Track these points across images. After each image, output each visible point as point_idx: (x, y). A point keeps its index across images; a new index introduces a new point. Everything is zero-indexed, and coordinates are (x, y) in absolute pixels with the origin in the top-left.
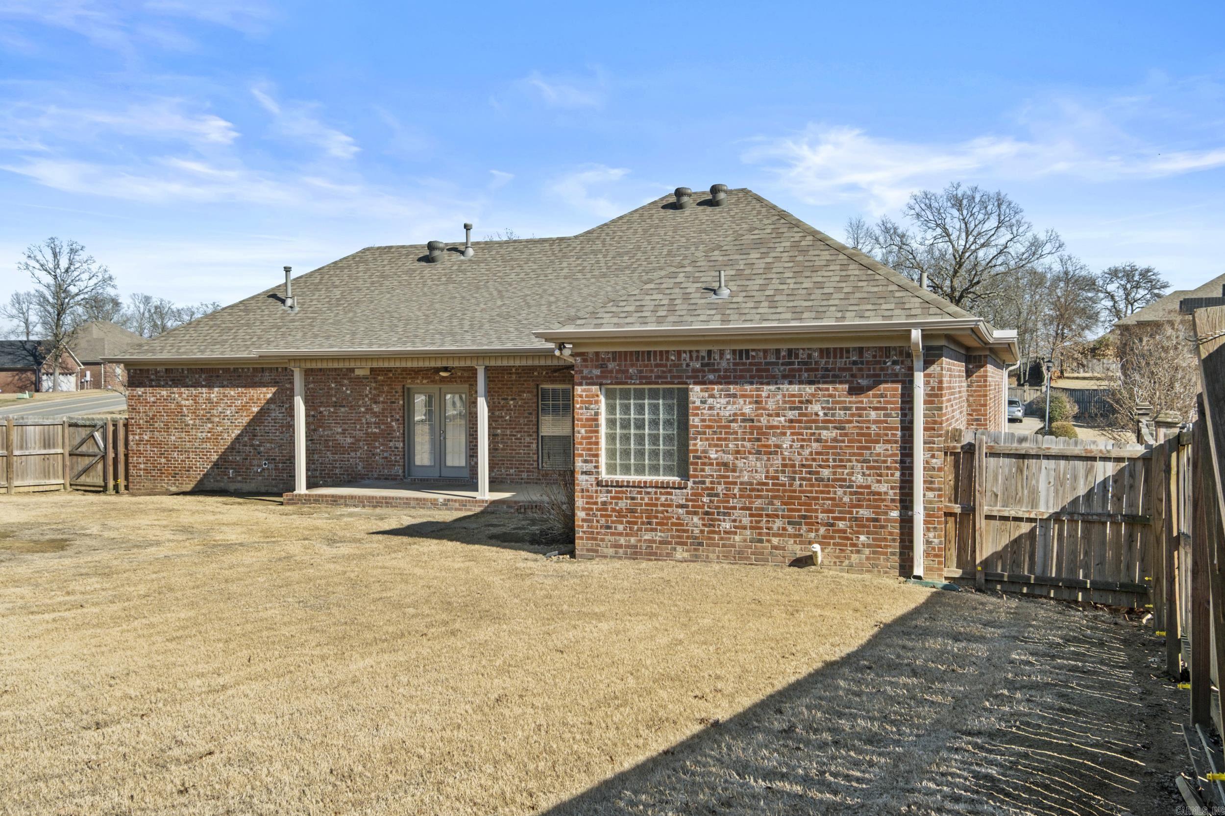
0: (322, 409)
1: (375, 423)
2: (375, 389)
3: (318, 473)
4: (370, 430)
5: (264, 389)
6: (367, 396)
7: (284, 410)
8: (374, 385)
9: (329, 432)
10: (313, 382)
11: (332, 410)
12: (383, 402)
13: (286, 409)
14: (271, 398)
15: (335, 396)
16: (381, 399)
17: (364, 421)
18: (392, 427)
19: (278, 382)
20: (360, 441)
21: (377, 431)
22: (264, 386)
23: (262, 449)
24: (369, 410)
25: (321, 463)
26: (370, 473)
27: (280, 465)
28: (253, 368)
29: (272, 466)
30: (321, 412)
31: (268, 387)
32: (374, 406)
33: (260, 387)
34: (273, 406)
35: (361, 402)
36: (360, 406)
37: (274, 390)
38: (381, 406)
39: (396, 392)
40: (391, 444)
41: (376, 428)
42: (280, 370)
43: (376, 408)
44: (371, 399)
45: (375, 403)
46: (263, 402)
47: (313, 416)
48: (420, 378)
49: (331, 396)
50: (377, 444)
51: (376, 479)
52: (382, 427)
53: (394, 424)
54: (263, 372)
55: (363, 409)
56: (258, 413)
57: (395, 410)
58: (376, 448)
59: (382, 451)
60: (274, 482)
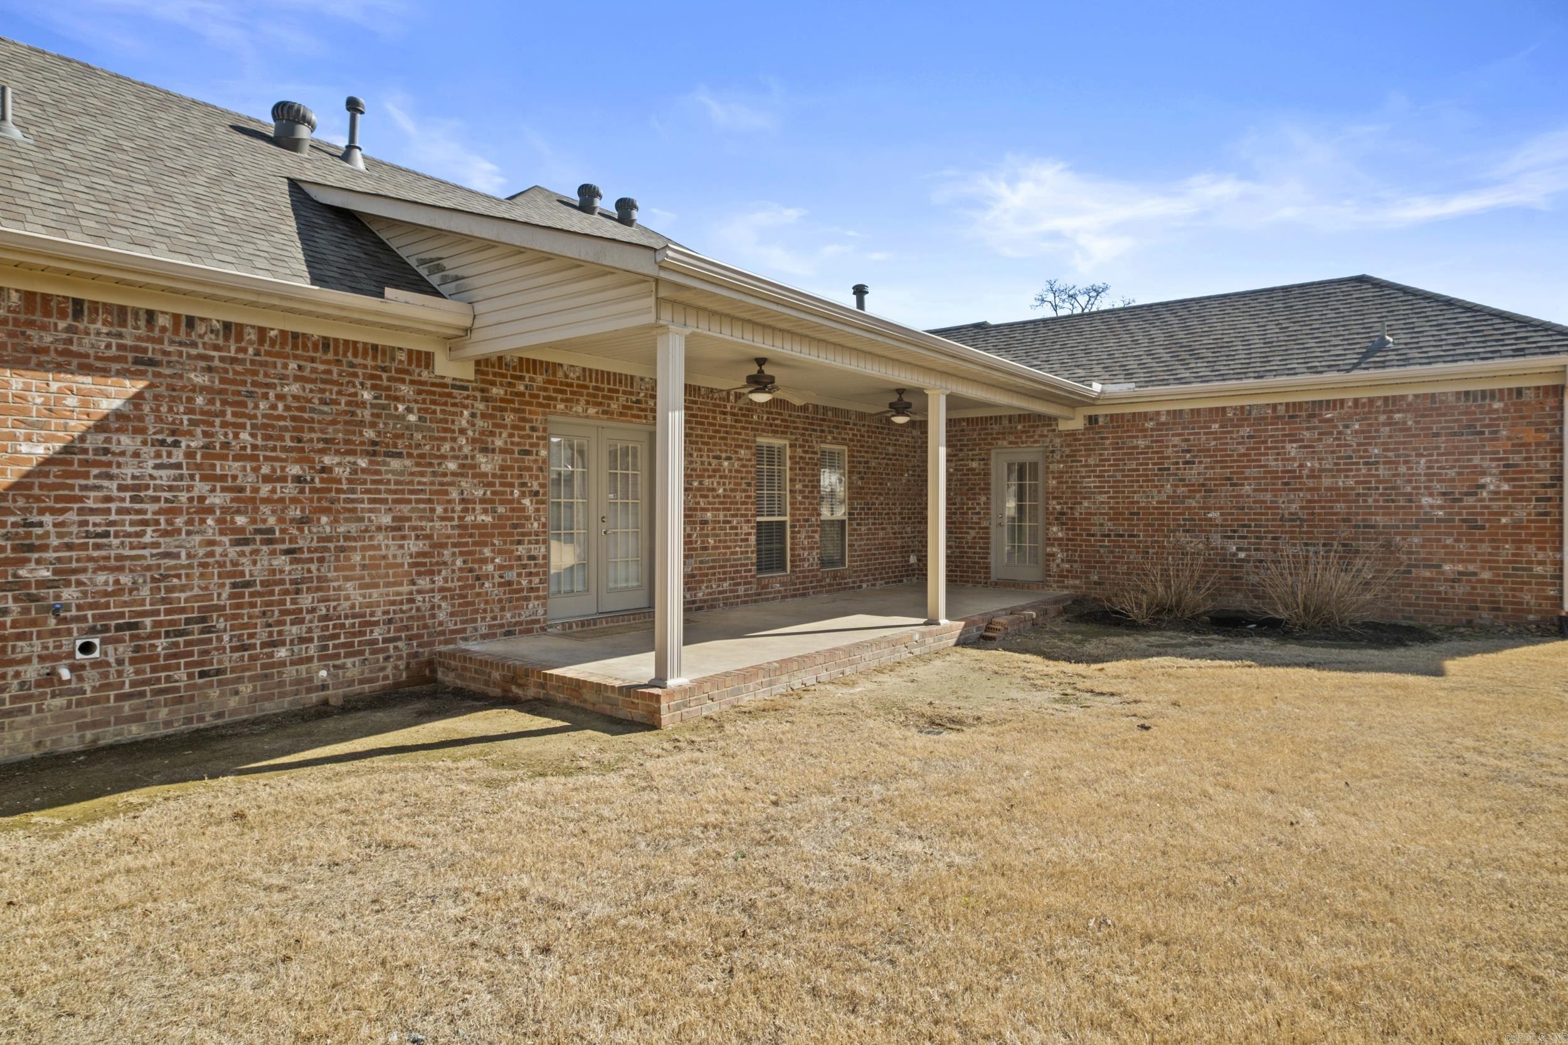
0: (327, 460)
1: (483, 501)
2: (484, 416)
3: (312, 649)
4: (469, 518)
5: (86, 381)
6: (462, 431)
7: (178, 456)
8: (481, 406)
9: (353, 527)
10: (297, 378)
11: (363, 463)
12: (503, 451)
13: (190, 454)
14: (118, 415)
15: (373, 425)
16: (499, 443)
17: (454, 495)
18: (523, 509)
19: (152, 362)
20: (444, 546)
21: (488, 519)
22: (86, 369)
23: (69, 594)
24: (468, 468)
25: (326, 618)
26: (469, 626)
27: (161, 644)
28: (29, 297)
29: (125, 650)
30: (324, 470)
31: (105, 372)
32: (481, 458)
33: (60, 368)
34: (126, 442)
35: (446, 447)
36: (444, 457)
37: (132, 387)
38: (498, 458)
39: (533, 429)
40: (521, 550)
41: (485, 511)
42: (162, 321)
43: (486, 464)
44: (474, 441)
45: (485, 450)
46: (78, 425)
47: (298, 479)
48: (583, 400)
49: (362, 423)
50: (487, 552)
51: (484, 637)
52: (501, 509)
53: (527, 502)
54: (78, 314)
55: (452, 466)
56: (48, 461)
57: (530, 469)
58: (484, 561)
59: (501, 567)
60: (126, 705)
